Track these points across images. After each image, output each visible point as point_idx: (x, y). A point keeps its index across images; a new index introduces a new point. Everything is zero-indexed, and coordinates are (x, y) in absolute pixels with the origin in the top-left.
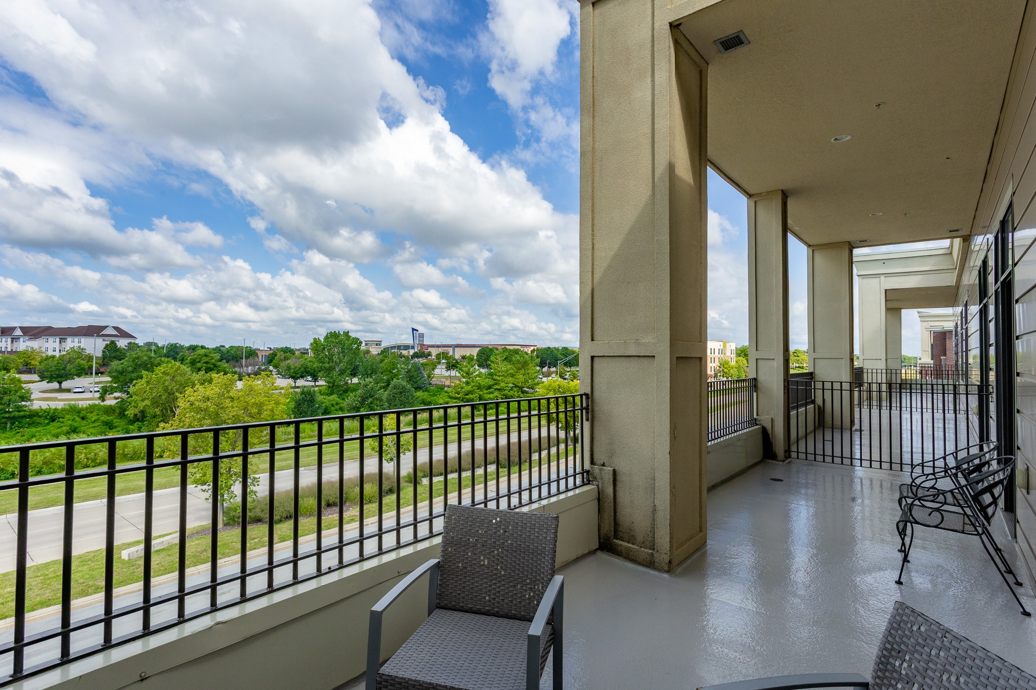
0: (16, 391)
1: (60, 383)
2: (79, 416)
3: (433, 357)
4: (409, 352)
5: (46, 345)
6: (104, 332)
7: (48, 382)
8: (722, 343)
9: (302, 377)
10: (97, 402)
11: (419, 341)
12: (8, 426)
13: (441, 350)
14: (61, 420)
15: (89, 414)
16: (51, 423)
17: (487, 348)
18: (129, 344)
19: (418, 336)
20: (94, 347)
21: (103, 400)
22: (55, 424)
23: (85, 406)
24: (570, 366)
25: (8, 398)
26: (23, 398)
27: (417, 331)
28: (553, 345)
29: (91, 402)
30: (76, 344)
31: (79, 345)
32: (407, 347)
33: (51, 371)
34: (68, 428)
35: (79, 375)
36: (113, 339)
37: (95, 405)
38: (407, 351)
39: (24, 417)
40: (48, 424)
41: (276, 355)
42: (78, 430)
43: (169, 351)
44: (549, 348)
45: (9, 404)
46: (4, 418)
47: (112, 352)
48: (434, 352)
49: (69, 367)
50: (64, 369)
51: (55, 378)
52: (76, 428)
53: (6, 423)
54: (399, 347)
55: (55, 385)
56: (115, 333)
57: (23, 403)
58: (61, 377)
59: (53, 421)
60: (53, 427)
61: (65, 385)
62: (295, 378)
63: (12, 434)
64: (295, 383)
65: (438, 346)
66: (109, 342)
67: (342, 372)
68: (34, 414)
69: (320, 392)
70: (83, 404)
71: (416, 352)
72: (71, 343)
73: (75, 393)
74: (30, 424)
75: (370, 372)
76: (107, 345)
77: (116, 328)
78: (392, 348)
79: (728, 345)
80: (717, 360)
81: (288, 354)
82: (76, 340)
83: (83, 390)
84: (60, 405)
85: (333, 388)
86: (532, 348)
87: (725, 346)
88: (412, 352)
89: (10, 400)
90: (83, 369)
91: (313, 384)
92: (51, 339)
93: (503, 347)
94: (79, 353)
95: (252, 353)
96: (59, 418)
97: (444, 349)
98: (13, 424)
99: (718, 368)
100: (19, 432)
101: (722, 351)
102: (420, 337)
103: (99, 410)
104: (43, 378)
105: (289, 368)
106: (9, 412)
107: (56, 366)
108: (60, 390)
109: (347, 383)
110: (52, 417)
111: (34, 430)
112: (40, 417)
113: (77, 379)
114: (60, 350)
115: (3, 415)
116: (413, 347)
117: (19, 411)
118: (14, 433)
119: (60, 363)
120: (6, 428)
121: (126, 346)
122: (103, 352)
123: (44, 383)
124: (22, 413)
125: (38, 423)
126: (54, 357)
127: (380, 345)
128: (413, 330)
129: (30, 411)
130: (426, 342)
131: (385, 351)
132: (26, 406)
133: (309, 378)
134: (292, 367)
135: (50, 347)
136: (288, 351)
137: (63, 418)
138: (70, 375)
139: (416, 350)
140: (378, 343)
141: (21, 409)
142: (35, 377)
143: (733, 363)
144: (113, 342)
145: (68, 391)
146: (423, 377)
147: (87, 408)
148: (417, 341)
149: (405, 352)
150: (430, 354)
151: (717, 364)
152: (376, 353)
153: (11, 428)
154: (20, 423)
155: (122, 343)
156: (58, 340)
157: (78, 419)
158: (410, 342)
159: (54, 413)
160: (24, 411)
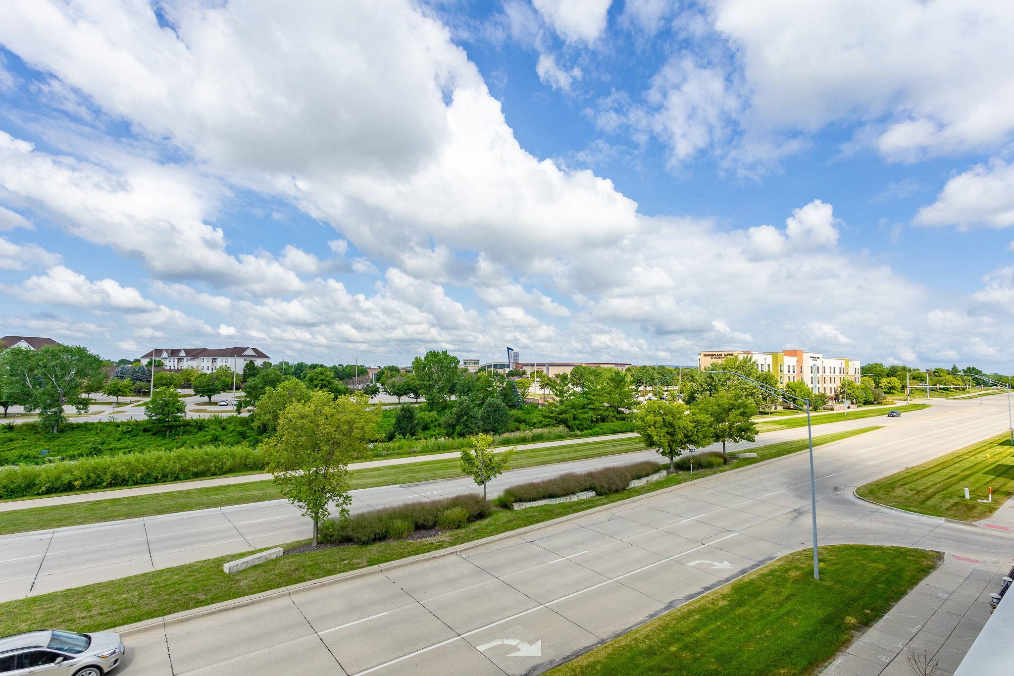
0: (173, 404)
1: (210, 397)
2: (220, 427)
3: (528, 376)
4: (505, 370)
5: (203, 364)
6: (245, 353)
7: (200, 396)
8: (843, 362)
9: (405, 394)
10: (235, 414)
11: (515, 359)
12: (167, 434)
13: (535, 368)
14: (207, 429)
15: (228, 425)
16: (199, 432)
17: (581, 366)
18: (264, 363)
19: (513, 355)
20: (237, 366)
21: (239, 413)
22: (202, 433)
23: (225, 417)
24: (667, 386)
25: (168, 409)
26: (180, 410)
27: (512, 350)
28: (648, 363)
29: (230, 414)
30: (224, 364)
31: (226, 364)
32: (502, 366)
33: (203, 386)
34: (211, 437)
35: (224, 390)
36: (252, 359)
37: (233, 417)
38: (502, 370)
39: (179, 426)
40: (197, 433)
41: (383, 373)
42: (218, 439)
43: (296, 369)
44: (645, 367)
45: (168, 415)
46: (164, 426)
47: (251, 370)
48: (529, 370)
49: (217, 383)
50: (213, 385)
51: (206, 393)
52: (217, 437)
53: (166, 431)
54: (495, 366)
55: (206, 399)
56: (253, 353)
57: (179, 414)
58: (210, 392)
59: (201, 430)
60: (200, 437)
61: (214, 398)
62: (399, 395)
63: (169, 440)
64: (399, 399)
65: (533, 365)
66: (248, 362)
67: (441, 390)
68: (187, 424)
69: (421, 409)
70: (224, 416)
71: (511, 371)
72: (221, 362)
73: (220, 405)
74: (183, 433)
75: (467, 389)
76: (247, 364)
77: (255, 350)
78: (489, 366)
79: (851, 363)
80: (838, 380)
81: (394, 372)
82: (224, 360)
83: (226, 403)
84: (206, 416)
85: (432, 405)
86: (627, 367)
87: (847, 364)
88: (507, 370)
89: (169, 411)
90: (227, 385)
91: (415, 400)
92: (206, 359)
93: (597, 365)
94: (226, 372)
95: (363, 371)
96: (205, 428)
97: (538, 367)
98: (171, 432)
99: (839, 389)
100: (174, 439)
101: (843, 371)
102: (515, 356)
103: (236, 421)
104: (197, 392)
105: (393, 386)
106: (168, 421)
107: (207, 382)
108: (210, 403)
109: (446, 400)
110: (199, 427)
111: (186, 437)
112: (191, 426)
113: (222, 394)
114: (212, 369)
115: (163, 424)
116: (508, 366)
117: (176, 421)
118: (171, 439)
119: (210, 380)
120: (166, 435)
121: (262, 365)
122: (244, 370)
123: (198, 396)
124: (178, 423)
125: (190, 432)
126: (205, 374)
127: (477, 364)
128: (509, 349)
129: (184, 421)
130: (521, 361)
131: (483, 369)
132: (181, 417)
133: (412, 395)
134: (397, 384)
135: (205, 366)
136: (394, 369)
137: (208, 428)
138: (217, 389)
139: (511, 369)
140: (476, 362)
141: (177, 419)
142: (191, 392)
143: (858, 384)
144: (251, 362)
145: (216, 404)
146: (518, 395)
147: (227, 419)
148: (513, 360)
149: (500, 371)
150: (524, 373)
151: (838, 384)
152: (474, 371)
153: (169, 436)
154: (176, 431)
155: (259, 362)
156: (211, 360)
157: (219, 429)
158: (505, 360)
159: (201, 423)
160: (179, 421)
